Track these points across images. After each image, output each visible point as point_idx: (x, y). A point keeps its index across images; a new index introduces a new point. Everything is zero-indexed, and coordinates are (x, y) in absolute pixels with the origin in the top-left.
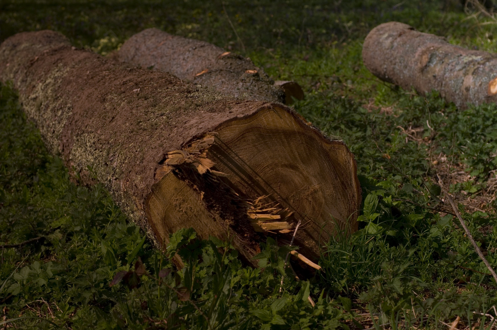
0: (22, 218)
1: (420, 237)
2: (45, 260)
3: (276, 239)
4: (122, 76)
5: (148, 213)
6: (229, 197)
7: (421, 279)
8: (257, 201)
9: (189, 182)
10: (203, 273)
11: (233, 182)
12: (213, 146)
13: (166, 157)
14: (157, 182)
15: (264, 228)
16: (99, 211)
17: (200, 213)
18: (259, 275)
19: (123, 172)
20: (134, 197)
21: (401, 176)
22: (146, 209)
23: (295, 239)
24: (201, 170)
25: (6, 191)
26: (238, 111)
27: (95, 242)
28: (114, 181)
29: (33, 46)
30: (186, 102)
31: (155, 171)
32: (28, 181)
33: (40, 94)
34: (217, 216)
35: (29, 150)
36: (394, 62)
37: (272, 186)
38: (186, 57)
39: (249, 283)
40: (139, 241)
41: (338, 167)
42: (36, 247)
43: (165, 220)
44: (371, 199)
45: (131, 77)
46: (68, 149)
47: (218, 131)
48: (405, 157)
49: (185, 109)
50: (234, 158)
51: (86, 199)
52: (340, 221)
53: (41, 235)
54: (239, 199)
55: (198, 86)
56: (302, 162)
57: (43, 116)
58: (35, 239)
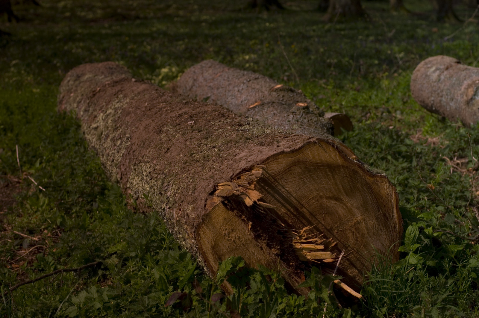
0: (81, 244)
1: (459, 267)
2: (102, 284)
3: (320, 269)
4: (178, 108)
5: (199, 241)
6: (276, 227)
7: (459, 309)
8: (303, 232)
9: (237, 212)
10: (250, 300)
11: (280, 213)
12: (261, 178)
13: (217, 188)
14: (207, 212)
15: (308, 258)
16: (154, 238)
17: (248, 242)
18: (303, 302)
19: (176, 202)
20: (186, 226)
21: (444, 207)
22: (197, 238)
23: (338, 268)
24: (249, 202)
25: (67, 216)
26: (285, 145)
27: (149, 267)
28: (168, 210)
29: (96, 77)
30: (237, 135)
31: (206, 201)
32: (88, 207)
33: (102, 124)
34: (264, 245)
35: (90, 178)
36: (441, 94)
37: (316, 217)
38: (240, 88)
39: (294, 310)
40: (190, 267)
41: (381, 200)
42: (93, 271)
43: (215, 248)
44: (412, 230)
45: (187, 109)
46: (126, 178)
47: (266, 164)
48: (449, 188)
49: (236, 142)
50: (280, 190)
51: (141, 226)
52: (382, 251)
53: (98, 260)
54: (285, 229)
55: (250, 119)
56: (346, 194)
57: (103, 145)
58: (93, 263)
